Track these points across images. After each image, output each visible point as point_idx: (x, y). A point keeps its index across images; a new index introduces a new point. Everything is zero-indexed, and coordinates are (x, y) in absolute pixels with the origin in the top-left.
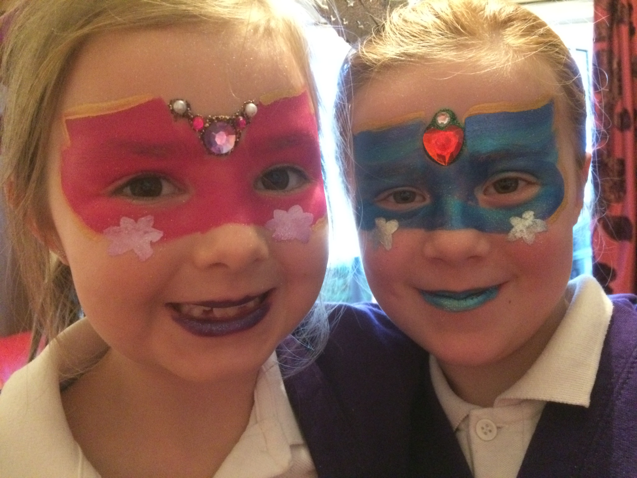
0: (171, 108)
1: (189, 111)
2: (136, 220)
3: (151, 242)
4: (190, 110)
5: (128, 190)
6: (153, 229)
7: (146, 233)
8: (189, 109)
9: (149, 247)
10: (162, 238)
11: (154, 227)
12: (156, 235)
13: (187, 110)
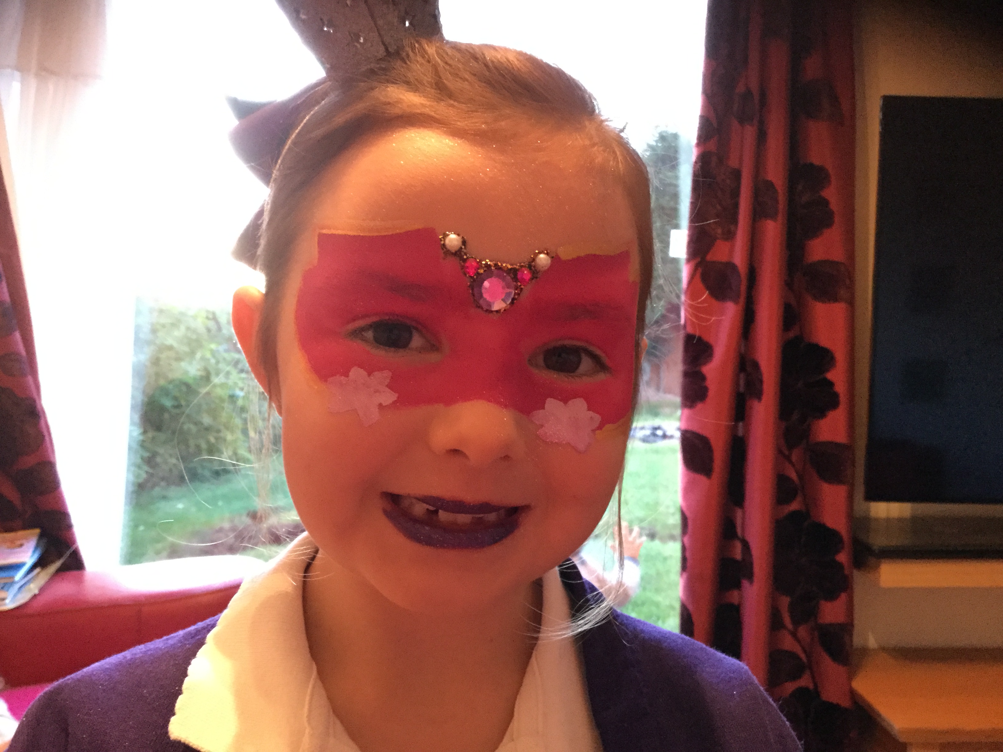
0: (442, 242)
1: (463, 250)
2: (369, 374)
3: (380, 405)
4: (465, 248)
5: (370, 334)
6: (387, 389)
7: (376, 391)
8: (463, 247)
9: (377, 410)
10: (395, 402)
11: (389, 386)
12: (388, 397)
13: (461, 248)
